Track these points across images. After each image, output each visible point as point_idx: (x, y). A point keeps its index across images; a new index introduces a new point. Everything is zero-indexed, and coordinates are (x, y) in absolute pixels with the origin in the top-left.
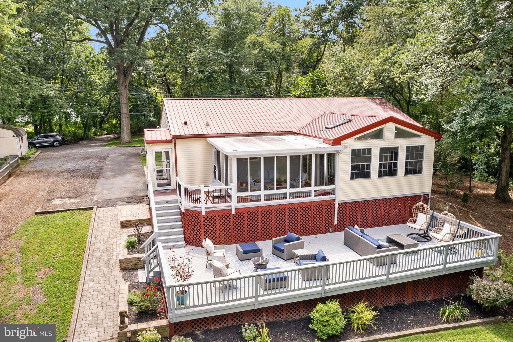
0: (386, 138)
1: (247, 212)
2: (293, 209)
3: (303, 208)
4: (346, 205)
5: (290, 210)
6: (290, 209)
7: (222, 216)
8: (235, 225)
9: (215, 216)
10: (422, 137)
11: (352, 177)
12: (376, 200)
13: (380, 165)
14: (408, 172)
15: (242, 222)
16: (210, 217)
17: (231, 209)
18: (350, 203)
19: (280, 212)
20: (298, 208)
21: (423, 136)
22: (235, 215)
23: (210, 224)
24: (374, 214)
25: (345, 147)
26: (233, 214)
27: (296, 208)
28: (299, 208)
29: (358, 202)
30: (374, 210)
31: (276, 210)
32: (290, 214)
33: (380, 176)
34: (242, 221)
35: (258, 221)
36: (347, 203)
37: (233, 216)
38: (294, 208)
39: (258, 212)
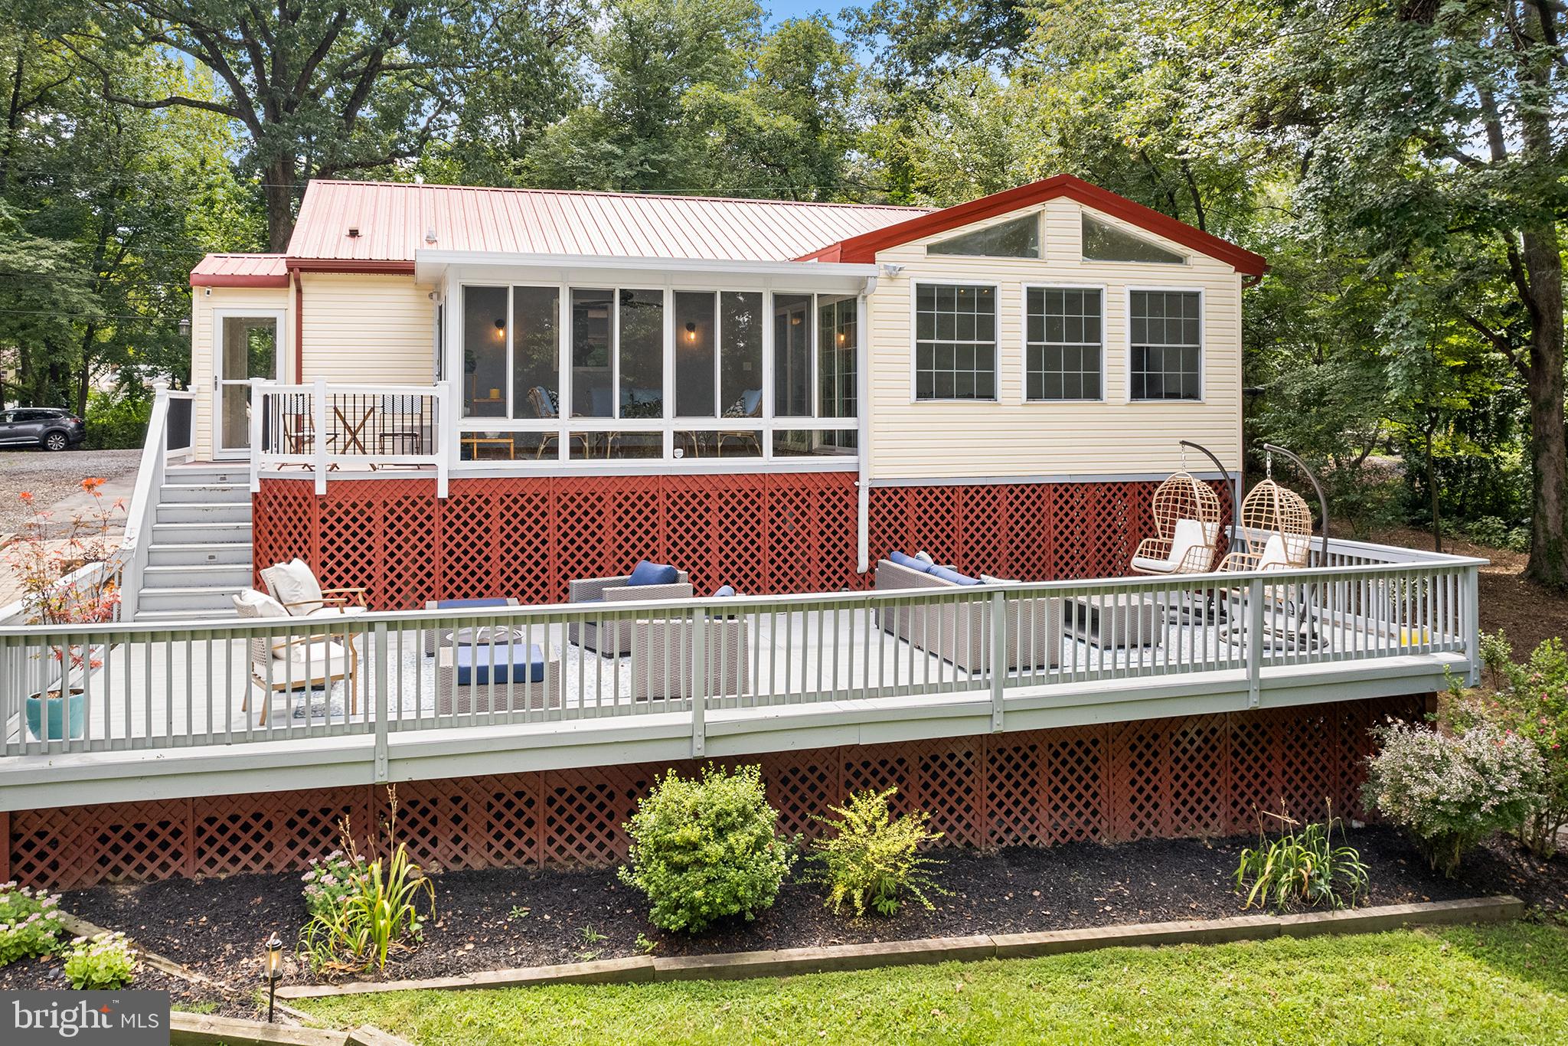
0: (1048, 255)
1: (501, 495)
2: (688, 496)
3: (727, 496)
4: (902, 499)
5: (674, 503)
6: (675, 497)
7: (399, 504)
8: (451, 545)
9: (369, 505)
10: (1190, 260)
11: (923, 393)
12: (1022, 489)
13: (1033, 354)
14: (1144, 387)
15: (480, 538)
16: (347, 506)
17: (434, 481)
18: (919, 493)
19: (633, 505)
20: (707, 496)
21: (1195, 257)
22: (451, 503)
23: (347, 534)
24: (1017, 541)
25: (893, 275)
26: (444, 502)
27: (701, 496)
28: (714, 495)
29: (954, 489)
30: (1017, 528)
31: (620, 499)
32: (674, 517)
33: (1033, 393)
34: (480, 530)
35: (543, 535)
36: (907, 490)
37: (444, 510)
38: (694, 496)
39: (544, 500)
